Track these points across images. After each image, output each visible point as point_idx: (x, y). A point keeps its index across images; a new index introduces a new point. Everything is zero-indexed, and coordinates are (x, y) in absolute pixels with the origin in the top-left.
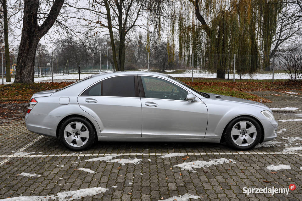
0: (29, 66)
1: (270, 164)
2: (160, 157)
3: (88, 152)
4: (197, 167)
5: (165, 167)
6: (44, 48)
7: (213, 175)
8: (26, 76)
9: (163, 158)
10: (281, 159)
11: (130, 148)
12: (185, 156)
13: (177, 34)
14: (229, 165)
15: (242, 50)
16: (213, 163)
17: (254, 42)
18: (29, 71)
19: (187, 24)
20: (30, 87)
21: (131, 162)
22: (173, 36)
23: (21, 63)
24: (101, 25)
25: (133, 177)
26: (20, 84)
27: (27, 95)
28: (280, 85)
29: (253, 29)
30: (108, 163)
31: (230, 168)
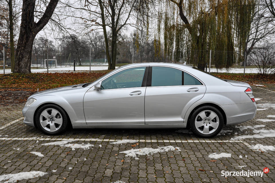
0: (26, 58)
1: (213, 152)
2: (112, 143)
3: (49, 136)
4: (141, 154)
5: (112, 153)
6: (51, 43)
7: (153, 162)
8: (23, 67)
9: (114, 144)
10: (226, 147)
11: (88, 134)
12: (135, 143)
13: (162, 32)
14: (174, 153)
15: (220, 47)
16: (159, 151)
17: (230, 40)
18: (26, 62)
19: (172, 23)
20: (26, 77)
21: (82, 147)
22: (159, 34)
23: (19, 55)
24: (96, 24)
25: (76, 162)
26: (18, 74)
27: (22, 83)
28: (250, 78)
29: (229, 28)
30: (61, 147)
31: (173, 156)
